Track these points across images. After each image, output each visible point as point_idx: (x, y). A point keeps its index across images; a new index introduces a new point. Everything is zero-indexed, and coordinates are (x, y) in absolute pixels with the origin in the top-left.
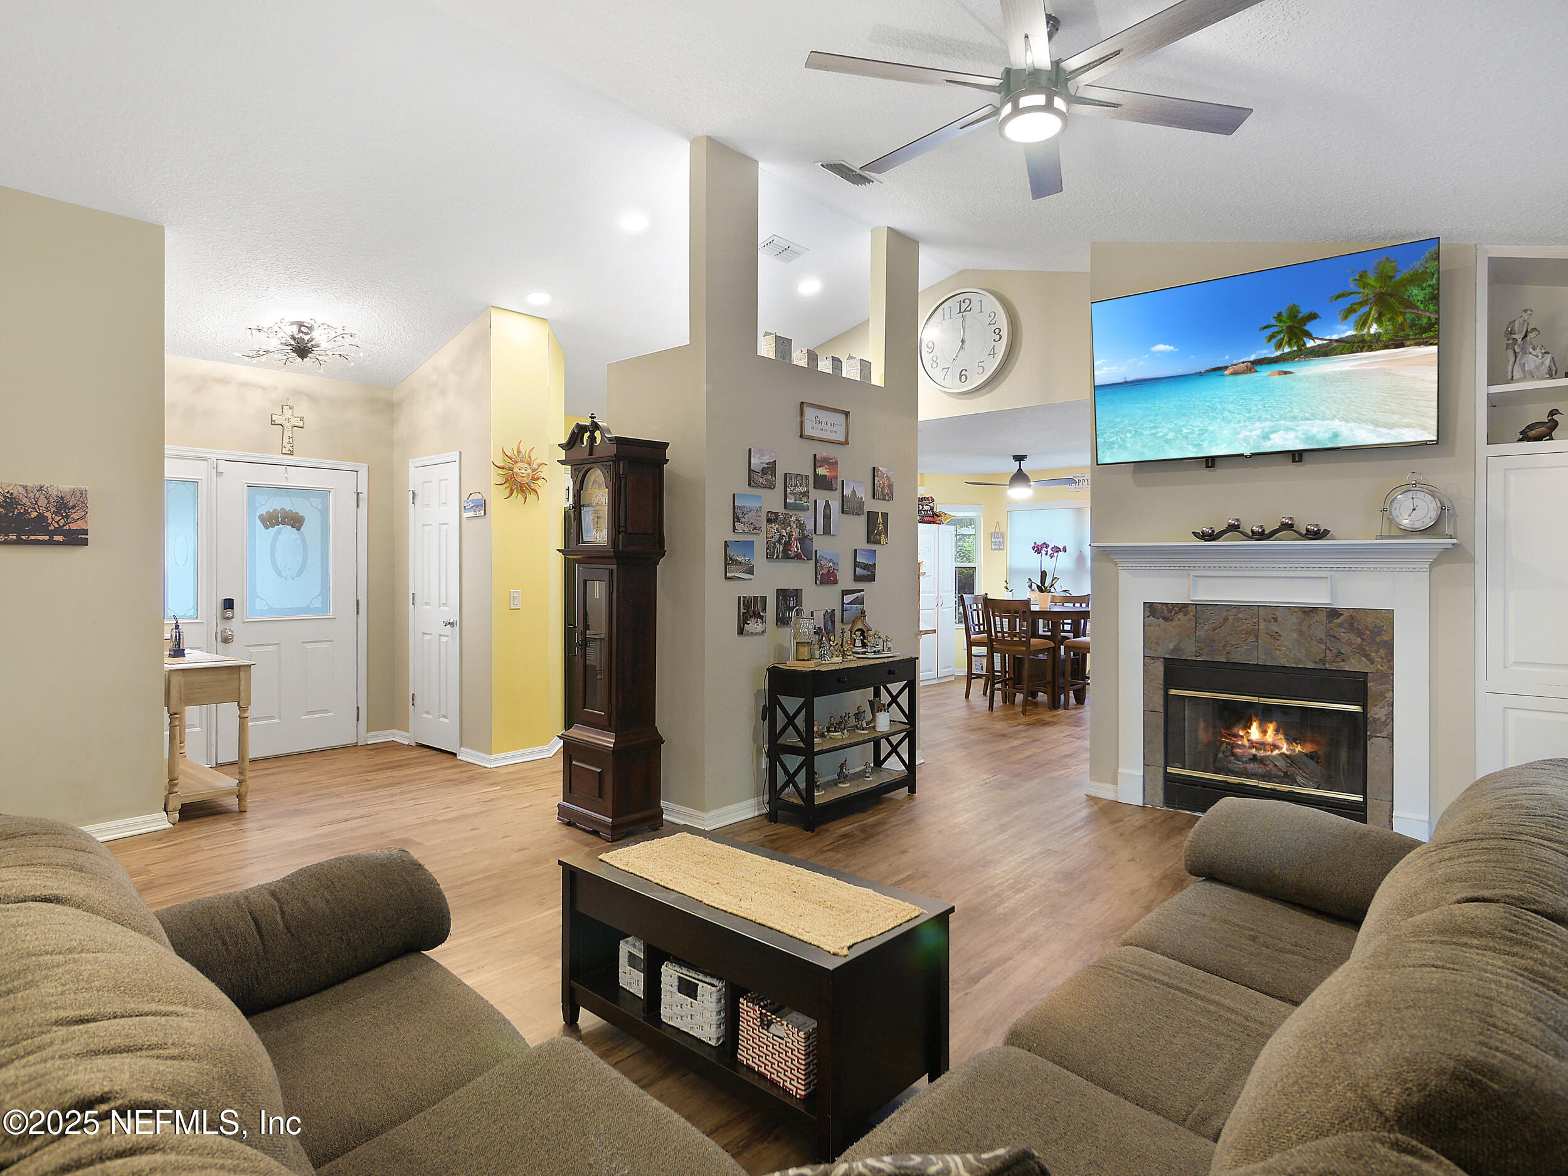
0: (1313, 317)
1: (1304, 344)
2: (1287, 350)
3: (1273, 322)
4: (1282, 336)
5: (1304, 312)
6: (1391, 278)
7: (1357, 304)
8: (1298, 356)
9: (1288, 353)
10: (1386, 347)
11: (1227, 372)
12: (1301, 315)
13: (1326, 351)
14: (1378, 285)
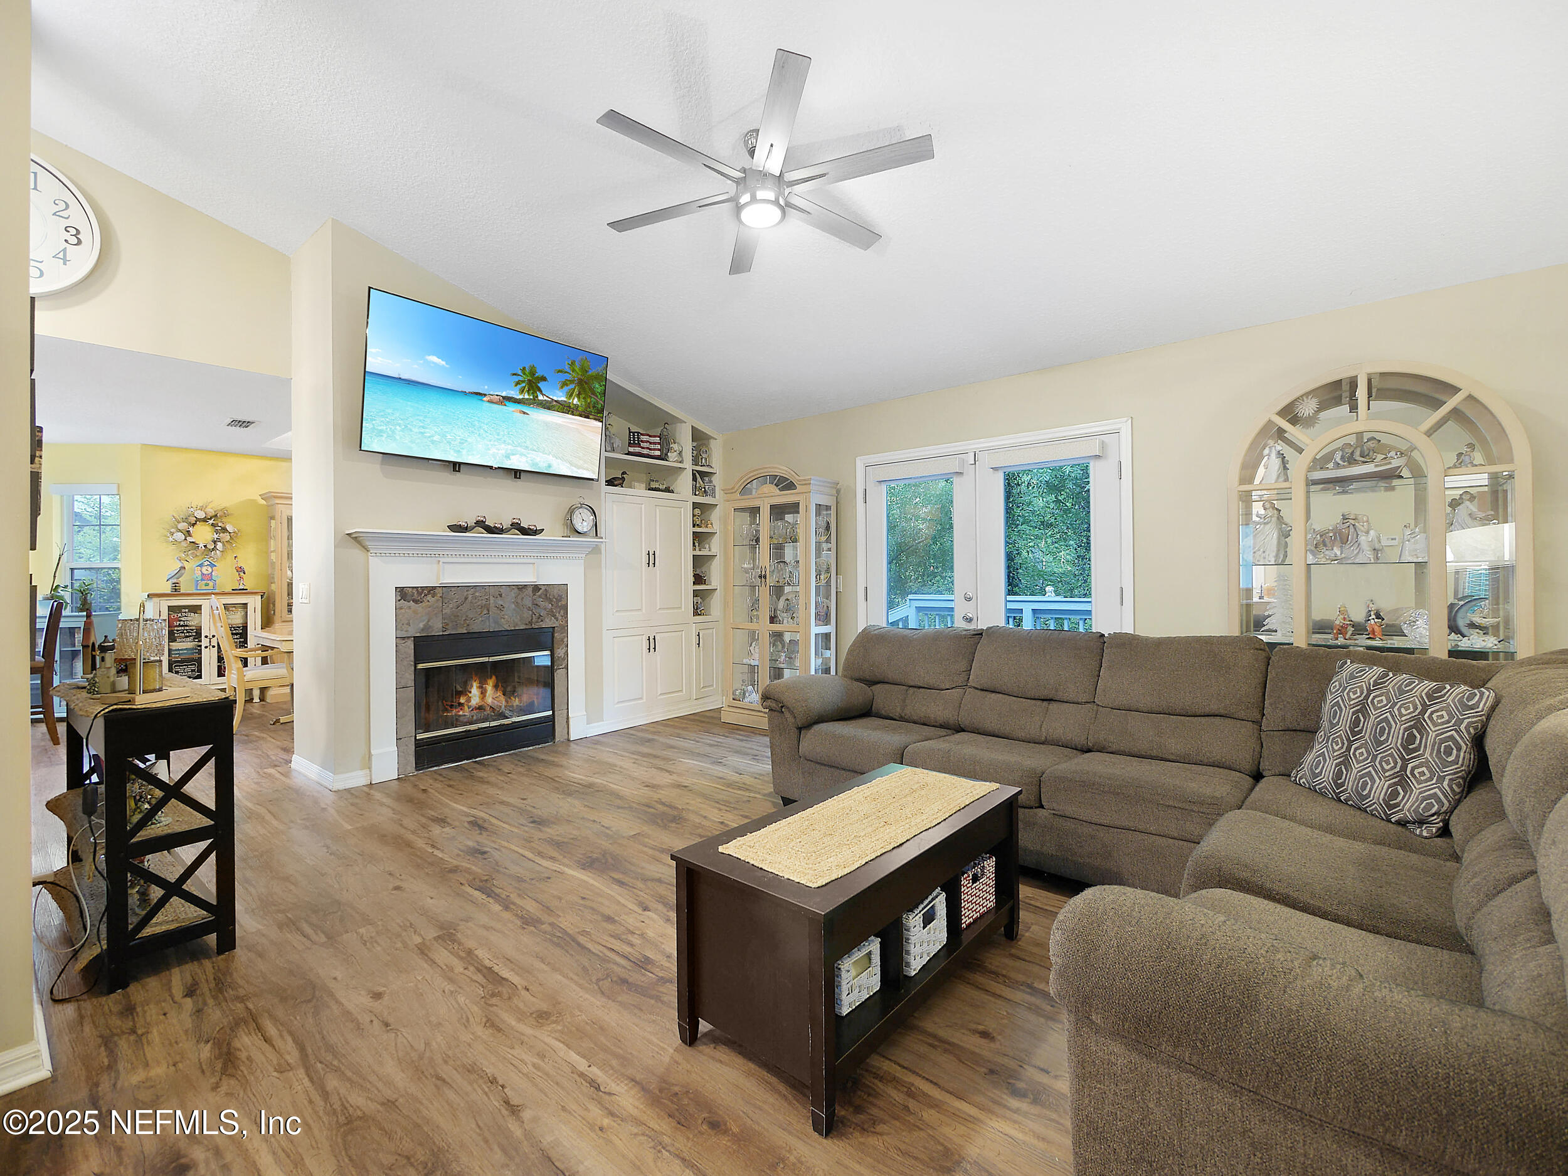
0: (544, 379)
1: (537, 397)
2: (527, 396)
3: (520, 372)
4: (524, 385)
5: (539, 374)
6: (587, 371)
7: (570, 381)
8: (533, 404)
9: (527, 399)
10: (581, 416)
11: (485, 399)
12: (537, 375)
13: (548, 406)
14: (580, 373)
